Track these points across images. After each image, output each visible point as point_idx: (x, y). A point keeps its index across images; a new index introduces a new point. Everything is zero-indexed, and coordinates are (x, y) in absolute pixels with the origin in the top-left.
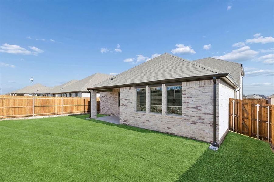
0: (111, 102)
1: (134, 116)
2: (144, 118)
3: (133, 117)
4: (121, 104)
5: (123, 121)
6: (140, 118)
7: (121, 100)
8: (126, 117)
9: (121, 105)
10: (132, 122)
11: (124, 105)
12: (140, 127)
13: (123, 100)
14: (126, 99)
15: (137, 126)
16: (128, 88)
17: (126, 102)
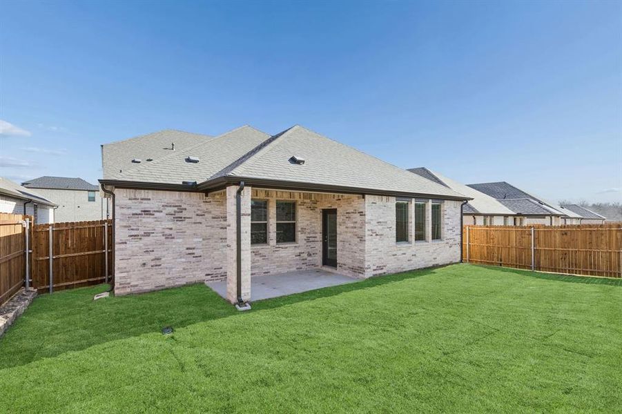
0: (209, 231)
1: (394, 253)
2: (409, 252)
3: (394, 255)
4: (370, 233)
5: (374, 270)
6: (405, 254)
7: (370, 223)
8: (380, 259)
9: (369, 235)
10: (392, 266)
11: (377, 235)
12: (404, 270)
13: (374, 223)
14: (380, 220)
15: (399, 271)
16: (384, 198)
17: (380, 227)
